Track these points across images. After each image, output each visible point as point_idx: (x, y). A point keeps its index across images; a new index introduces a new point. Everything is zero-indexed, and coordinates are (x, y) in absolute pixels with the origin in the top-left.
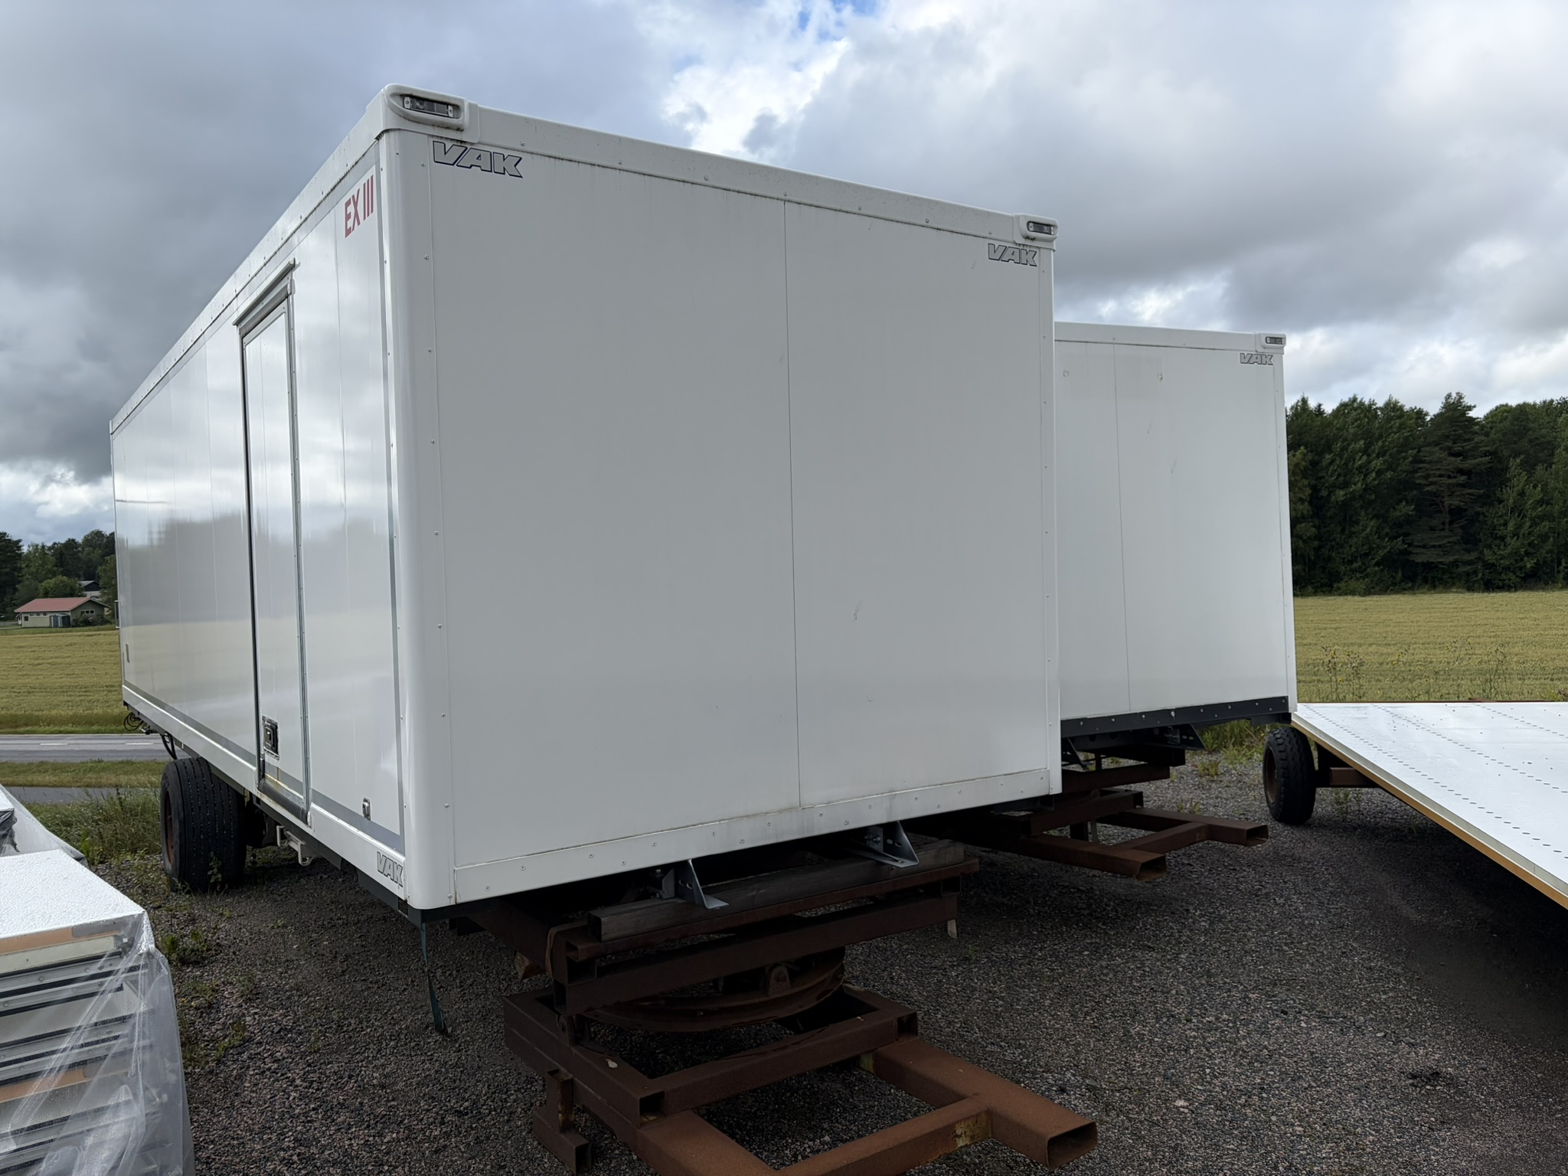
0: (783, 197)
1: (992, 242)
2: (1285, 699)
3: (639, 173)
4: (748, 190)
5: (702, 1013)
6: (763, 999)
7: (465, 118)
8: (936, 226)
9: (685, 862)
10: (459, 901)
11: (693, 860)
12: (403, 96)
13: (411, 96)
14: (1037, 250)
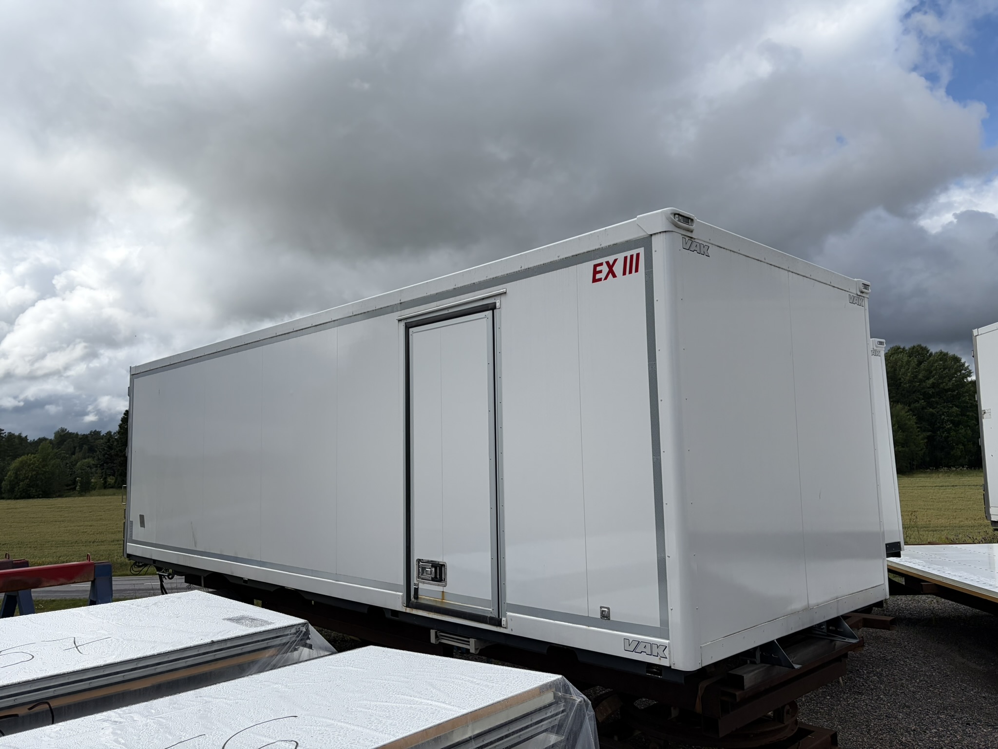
0: (788, 269)
1: (850, 294)
2: (899, 543)
3: (744, 255)
4: (777, 266)
5: (752, 736)
6: (783, 725)
7: (694, 227)
8: (833, 285)
9: (773, 641)
10: (703, 666)
11: (777, 640)
12: (675, 214)
13: (679, 214)
14: (863, 298)
